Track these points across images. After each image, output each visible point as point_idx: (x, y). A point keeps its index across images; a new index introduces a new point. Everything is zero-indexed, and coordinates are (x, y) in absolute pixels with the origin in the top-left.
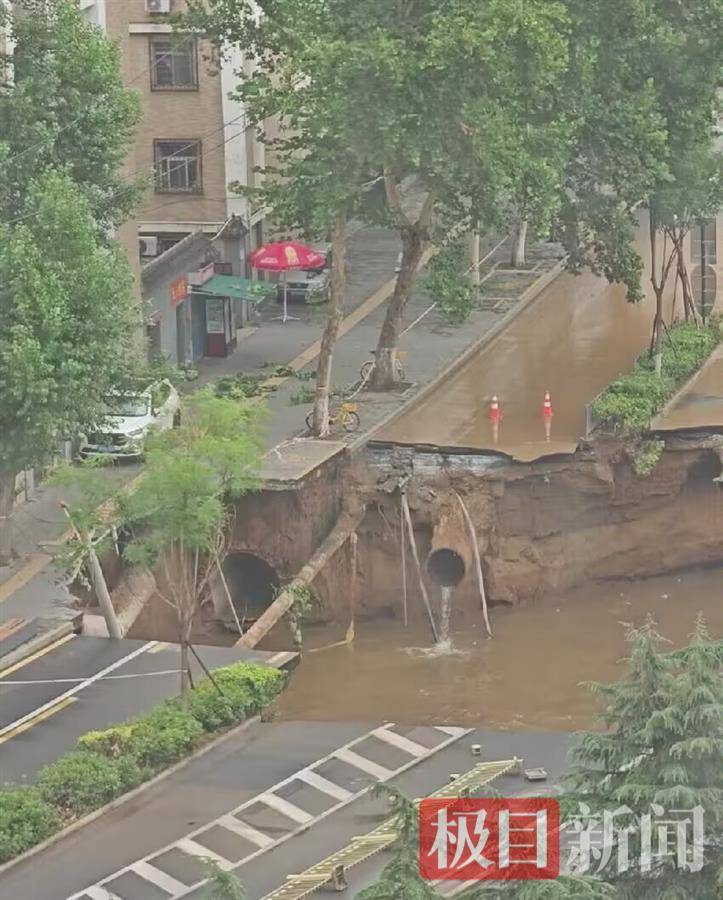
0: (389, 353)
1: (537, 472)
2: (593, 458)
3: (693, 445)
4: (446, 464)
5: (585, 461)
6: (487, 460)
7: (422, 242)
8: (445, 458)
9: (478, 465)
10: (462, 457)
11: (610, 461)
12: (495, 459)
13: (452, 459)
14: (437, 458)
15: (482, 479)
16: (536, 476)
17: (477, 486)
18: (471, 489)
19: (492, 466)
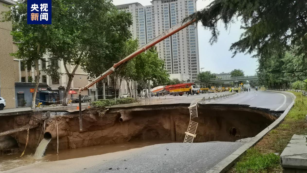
0: (66, 99)
1: (76, 116)
2: (89, 113)
3: (115, 112)
4: (56, 114)
5: (87, 113)
6: (64, 113)
7: (72, 77)
8: (56, 113)
9: (62, 114)
10: (59, 112)
11: (93, 114)
12: (66, 113)
13: (58, 113)
14: (54, 113)
15: (63, 117)
16: (76, 117)
17: (62, 119)
18: (60, 120)
19: (65, 114)
